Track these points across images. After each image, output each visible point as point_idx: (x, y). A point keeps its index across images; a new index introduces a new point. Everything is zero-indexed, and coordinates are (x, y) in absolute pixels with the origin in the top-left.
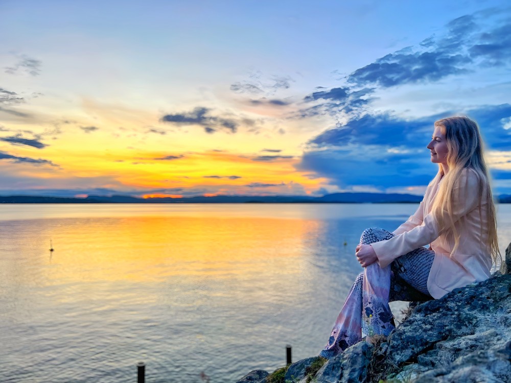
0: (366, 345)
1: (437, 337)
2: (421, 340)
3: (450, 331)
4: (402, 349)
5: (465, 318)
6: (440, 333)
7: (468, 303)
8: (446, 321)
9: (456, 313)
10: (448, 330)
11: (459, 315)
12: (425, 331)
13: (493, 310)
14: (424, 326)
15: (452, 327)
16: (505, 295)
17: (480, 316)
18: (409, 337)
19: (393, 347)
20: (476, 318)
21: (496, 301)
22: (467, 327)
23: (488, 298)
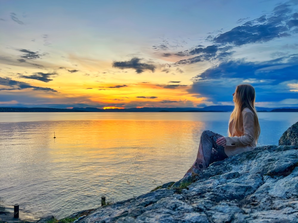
0: (190, 177)
1: (215, 174)
2: (209, 175)
3: (221, 172)
4: (203, 178)
5: (228, 167)
6: (217, 172)
7: (231, 162)
8: (220, 168)
9: (225, 165)
10: (220, 171)
11: (226, 166)
12: (212, 172)
13: (239, 164)
14: (212, 170)
15: (222, 170)
16: (245, 159)
17: (233, 167)
18: (206, 174)
19: (200, 177)
20: (232, 167)
21: (241, 161)
22: (228, 170)
23: (239, 160)
